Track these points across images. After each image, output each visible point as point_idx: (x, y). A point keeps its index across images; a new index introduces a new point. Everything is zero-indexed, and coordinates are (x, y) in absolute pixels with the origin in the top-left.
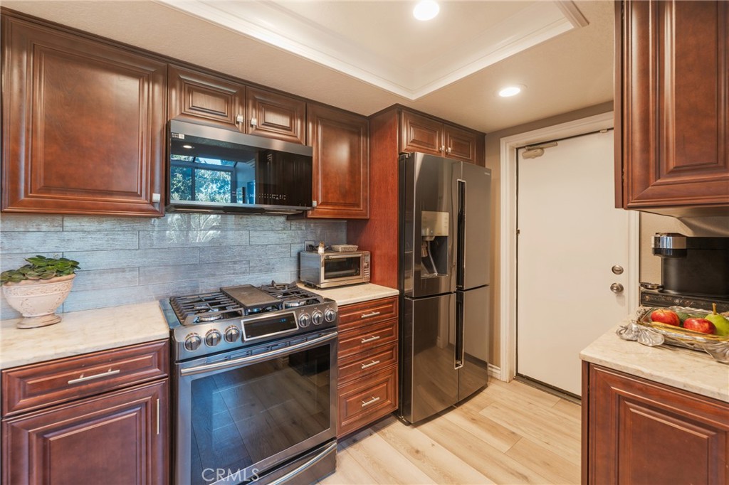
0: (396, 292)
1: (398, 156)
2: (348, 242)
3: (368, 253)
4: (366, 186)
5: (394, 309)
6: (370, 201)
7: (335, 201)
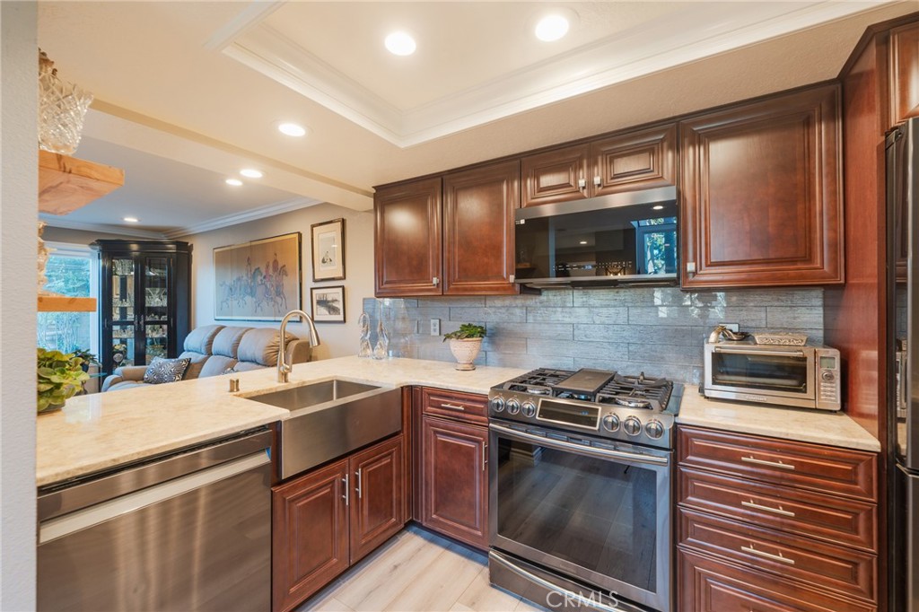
0: (874, 444)
2: (826, 330)
3: (835, 353)
4: (833, 218)
5: (861, 478)
6: (845, 248)
7: (741, 257)
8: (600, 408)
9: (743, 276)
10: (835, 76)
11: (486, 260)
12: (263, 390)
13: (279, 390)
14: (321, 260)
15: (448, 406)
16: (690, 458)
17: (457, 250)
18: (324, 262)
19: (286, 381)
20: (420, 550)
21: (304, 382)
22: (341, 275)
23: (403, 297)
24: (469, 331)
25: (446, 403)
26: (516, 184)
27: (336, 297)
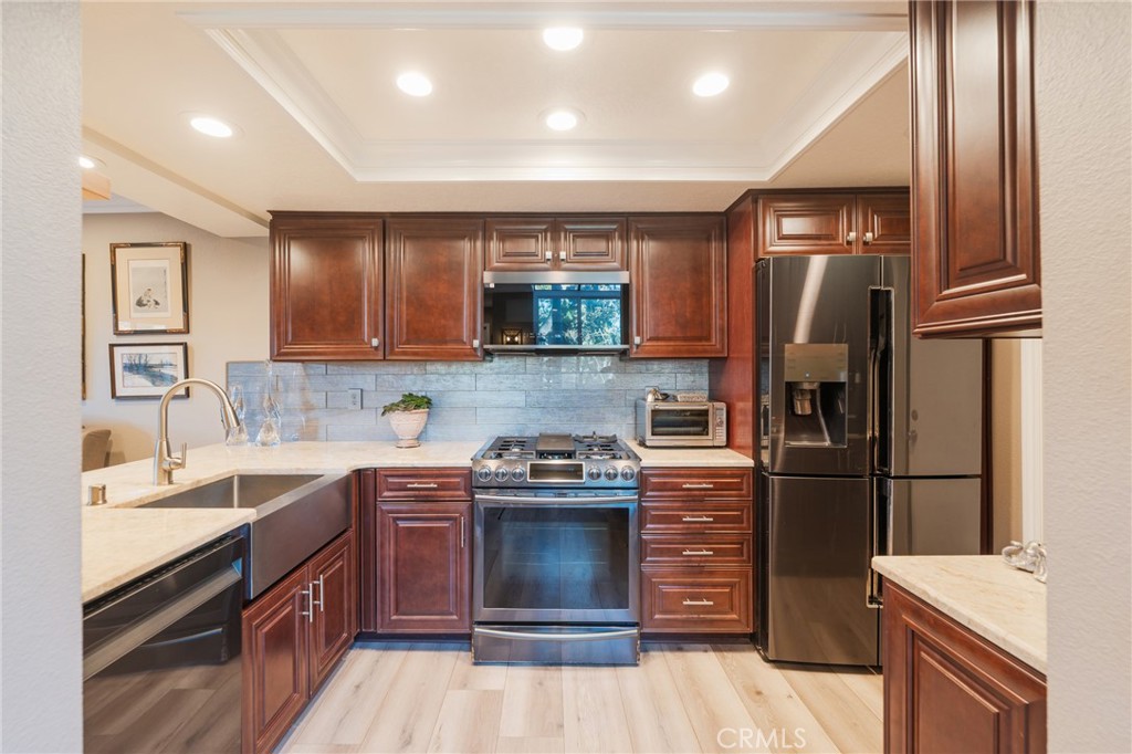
0: (750, 462)
1: (753, 264)
2: (710, 390)
3: (723, 405)
4: (722, 311)
5: (745, 486)
6: (728, 331)
7: (668, 334)
8: (583, 463)
9: (671, 348)
10: (723, 210)
11: (443, 322)
12: (147, 497)
13: (168, 495)
14: (133, 301)
15: (416, 485)
16: (648, 494)
17: (405, 308)
18: (140, 303)
19: (170, 482)
20: (377, 661)
21: (199, 482)
22: (181, 326)
23: (302, 361)
24: (413, 402)
25: (413, 483)
26: (479, 244)
27: (167, 359)
